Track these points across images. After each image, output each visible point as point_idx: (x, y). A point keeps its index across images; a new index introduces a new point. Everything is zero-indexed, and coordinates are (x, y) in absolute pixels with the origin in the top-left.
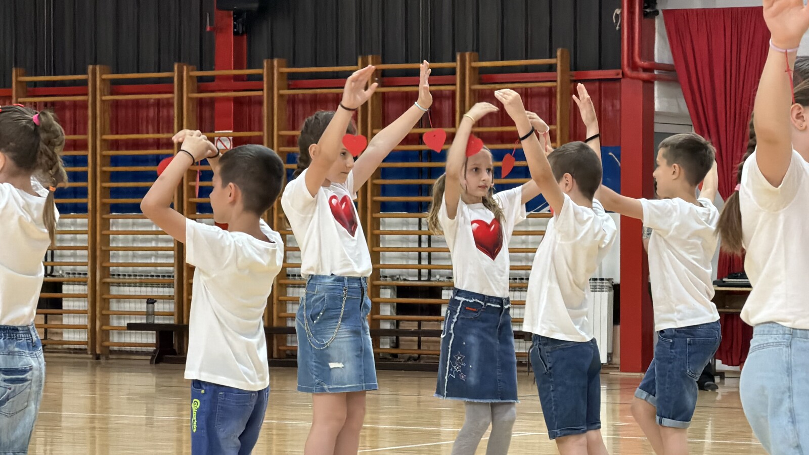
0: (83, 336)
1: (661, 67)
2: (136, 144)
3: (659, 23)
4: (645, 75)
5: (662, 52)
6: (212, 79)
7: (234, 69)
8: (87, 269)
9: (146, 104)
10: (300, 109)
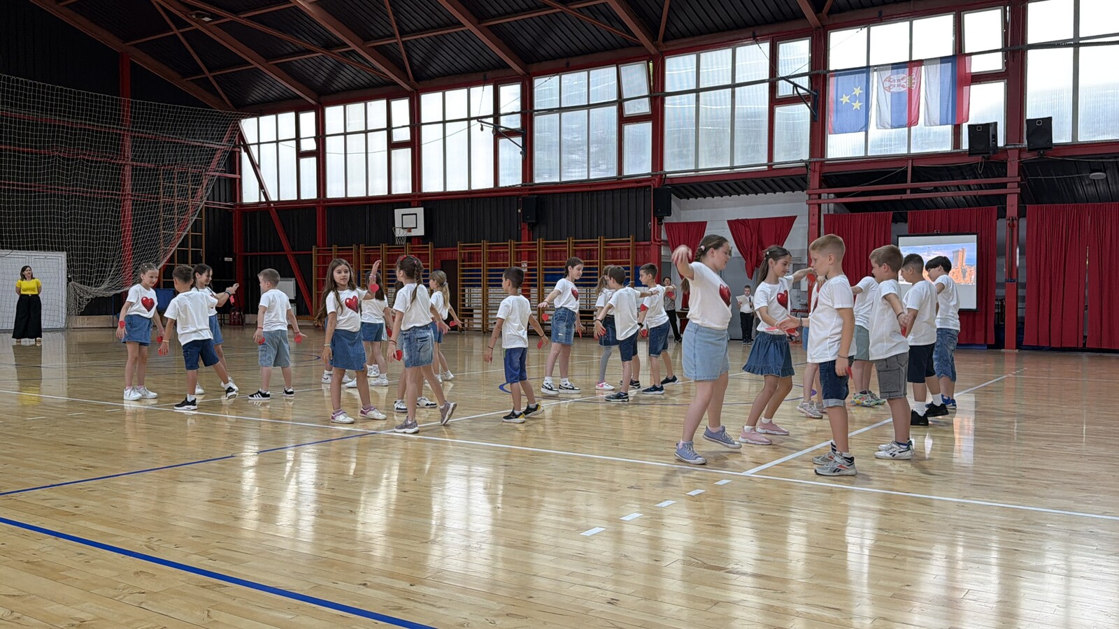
0: (480, 326)
1: (663, 241)
2: (497, 265)
3: (663, 226)
4: (658, 243)
5: (664, 236)
6: (521, 244)
7: (529, 241)
8: (481, 305)
9: (500, 253)
10: (549, 254)
